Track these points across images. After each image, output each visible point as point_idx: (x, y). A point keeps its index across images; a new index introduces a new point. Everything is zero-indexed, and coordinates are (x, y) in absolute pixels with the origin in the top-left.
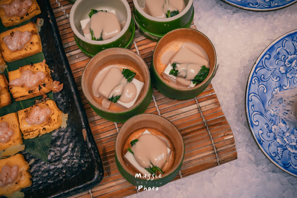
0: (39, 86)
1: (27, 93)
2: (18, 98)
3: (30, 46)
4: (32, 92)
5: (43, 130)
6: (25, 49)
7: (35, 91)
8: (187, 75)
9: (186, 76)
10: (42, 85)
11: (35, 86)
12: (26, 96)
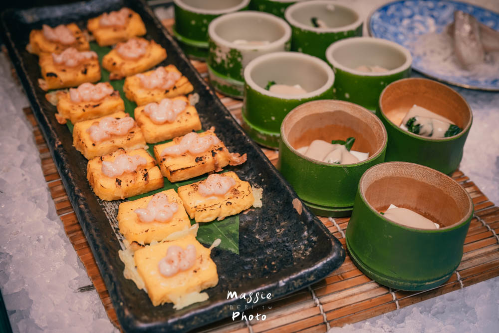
0: (212, 151)
1: (193, 163)
2: (177, 170)
3: (185, 117)
4: (201, 160)
5: (227, 204)
6: (178, 121)
7: (205, 158)
8: (434, 131)
9: (432, 131)
10: (217, 150)
11: (205, 152)
12: (191, 167)
